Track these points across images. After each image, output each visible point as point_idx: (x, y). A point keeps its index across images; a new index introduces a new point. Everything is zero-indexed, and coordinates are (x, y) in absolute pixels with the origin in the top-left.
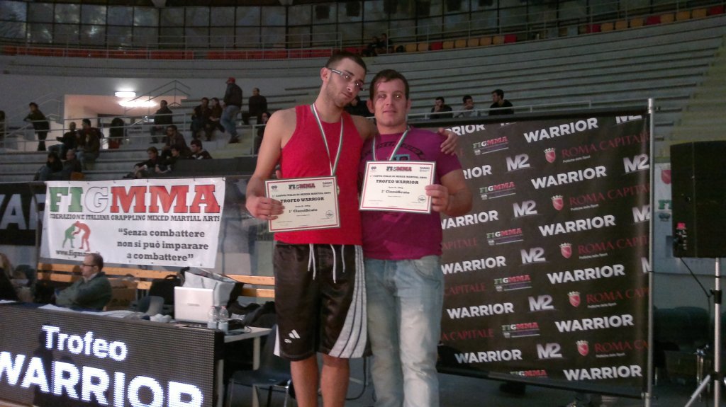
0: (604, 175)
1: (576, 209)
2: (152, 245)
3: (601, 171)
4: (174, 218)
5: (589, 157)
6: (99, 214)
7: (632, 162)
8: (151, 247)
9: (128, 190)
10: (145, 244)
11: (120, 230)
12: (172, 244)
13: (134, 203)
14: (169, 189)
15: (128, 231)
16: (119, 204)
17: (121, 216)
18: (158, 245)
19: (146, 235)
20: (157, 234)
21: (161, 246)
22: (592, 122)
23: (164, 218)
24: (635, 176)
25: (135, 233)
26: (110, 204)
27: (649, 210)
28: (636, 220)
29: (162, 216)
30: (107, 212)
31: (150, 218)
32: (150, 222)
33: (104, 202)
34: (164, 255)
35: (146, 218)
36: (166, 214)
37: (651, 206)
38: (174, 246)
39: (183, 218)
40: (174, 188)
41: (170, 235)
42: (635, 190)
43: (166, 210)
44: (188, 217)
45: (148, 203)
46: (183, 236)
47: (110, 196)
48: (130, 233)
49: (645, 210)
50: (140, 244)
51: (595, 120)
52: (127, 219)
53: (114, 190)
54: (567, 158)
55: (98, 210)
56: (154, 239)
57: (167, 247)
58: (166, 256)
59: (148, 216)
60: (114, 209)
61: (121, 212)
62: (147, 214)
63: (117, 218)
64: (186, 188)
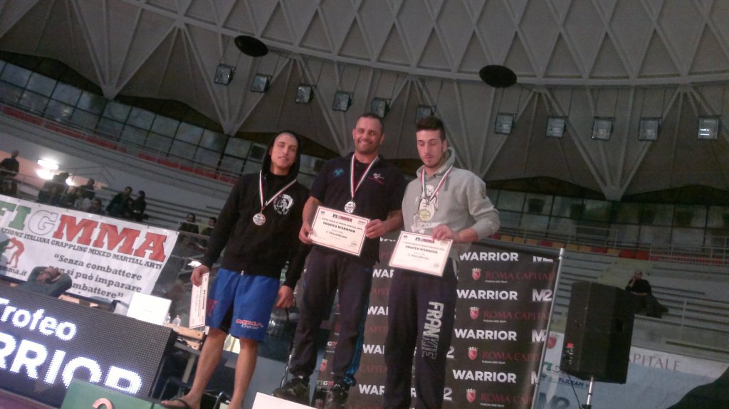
0: (516, 299)
1: (487, 321)
2: (85, 277)
3: (513, 295)
4: (116, 256)
5: (506, 282)
6: (40, 236)
7: (539, 294)
8: (83, 277)
9: (78, 221)
10: (77, 273)
11: (56, 256)
12: (106, 280)
13: (80, 234)
14: (120, 230)
15: (64, 258)
16: (65, 231)
17: (62, 243)
18: (91, 278)
19: (82, 265)
20: (94, 267)
21: (94, 278)
22: (514, 256)
23: (106, 254)
24: (539, 305)
25: (71, 261)
26: (56, 229)
27: (545, 334)
28: (533, 340)
29: (104, 252)
30: (50, 237)
31: (92, 251)
32: (90, 254)
33: (49, 227)
34: (94, 288)
35: (88, 250)
36: (110, 251)
37: (547, 330)
38: (108, 282)
39: (125, 259)
40: (126, 230)
41: (107, 271)
42: (536, 315)
43: (111, 247)
44: (130, 259)
45: (95, 236)
46: (119, 274)
47: (58, 223)
48: (65, 260)
49: (542, 333)
50: (72, 272)
51: (517, 255)
52: (67, 247)
53: (64, 218)
54: (488, 279)
55: (41, 232)
56: (89, 271)
57: (99, 281)
58: (96, 289)
59: (91, 249)
60: (58, 234)
61: (64, 240)
62: (91, 246)
63: (57, 243)
64: (137, 233)
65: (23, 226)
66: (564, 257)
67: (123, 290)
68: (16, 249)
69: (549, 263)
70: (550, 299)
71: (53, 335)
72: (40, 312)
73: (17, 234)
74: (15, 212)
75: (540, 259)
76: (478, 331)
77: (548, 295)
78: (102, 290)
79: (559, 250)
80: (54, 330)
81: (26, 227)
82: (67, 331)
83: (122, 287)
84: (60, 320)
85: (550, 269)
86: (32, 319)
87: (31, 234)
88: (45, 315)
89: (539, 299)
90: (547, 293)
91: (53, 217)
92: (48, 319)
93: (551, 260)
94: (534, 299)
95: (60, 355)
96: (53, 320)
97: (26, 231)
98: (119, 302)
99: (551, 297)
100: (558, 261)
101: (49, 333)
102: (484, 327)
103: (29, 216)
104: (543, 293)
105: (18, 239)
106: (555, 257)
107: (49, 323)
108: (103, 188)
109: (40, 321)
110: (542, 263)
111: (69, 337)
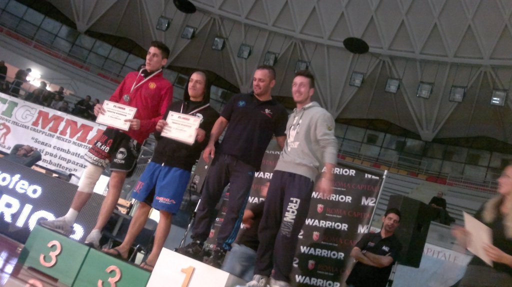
0: (350, 202)
1: (329, 215)
2: (51, 155)
3: (349, 199)
4: (74, 143)
5: (345, 189)
6: (22, 123)
8: (50, 155)
9: (50, 116)
10: (47, 152)
11: (33, 138)
12: (66, 159)
13: (51, 125)
14: (79, 125)
15: (38, 141)
16: (40, 122)
17: (38, 130)
18: (56, 156)
19: (50, 147)
20: (58, 149)
21: (58, 157)
22: (352, 172)
23: (68, 141)
24: (365, 208)
25: (43, 143)
26: (34, 119)
27: (367, 228)
28: (359, 232)
29: (67, 139)
30: (30, 124)
31: (58, 138)
32: (57, 140)
33: (29, 118)
34: (57, 163)
35: (55, 137)
36: (70, 139)
37: (369, 226)
38: (67, 160)
39: (81, 145)
40: (83, 126)
41: (67, 153)
42: (363, 215)
43: (72, 136)
44: (85, 146)
45: (61, 128)
46: (76, 156)
47: (36, 115)
48: (39, 142)
49: (365, 227)
50: (43, 151)
51: (354, 171)
52: (41, 133)
53: (40, 113)
55: (23, 121)
56: (55, 152)
57: (61, 159)
58: (58, 164)
59: (57, 136)
60: (35, 124)
61: (39, 128)
62: (58, 134)
63: (34, 130)
64: (91, 128)
65: (11, 115)
66: (387, 176)
67: (77, 167)
68: (5, 131)
69: (376, 180)
70: (374, 205)
71: (25, 193)
72: (17, 176)
73: (7, 120)
74: (7, 105)
75: (370, 176)
76: (321, 222)
77: (373, 202)
78: (62, 165)
79: (384, 171)
80: (26, 190)
81: (13, 117)
82: (35, 191)
83: (77, 165)
84: (31, 183)
85: (376, 183)
86: (11, 180)
87: (16, 121)
88: (21, 179)
89: (366, 204)
90: (372, 200)
91: (33, 111)
92: (23, 182)
93: (378, 178)
94: (362, 203)
95: (28, 208)
96: (26, 183)
97: (13, 119)
98: (74, 175)
99: (375, 203)
100: (382, 179)
101: (22, 191)
102: (326, 219)
103: (16, 109)
104: (369, 200)
105: (7, 124)
106: (381, 176)
107: (23, 185)
108: (70, 94)
109: (17, 183)
110: (371, 179)
111: (36, 196)
